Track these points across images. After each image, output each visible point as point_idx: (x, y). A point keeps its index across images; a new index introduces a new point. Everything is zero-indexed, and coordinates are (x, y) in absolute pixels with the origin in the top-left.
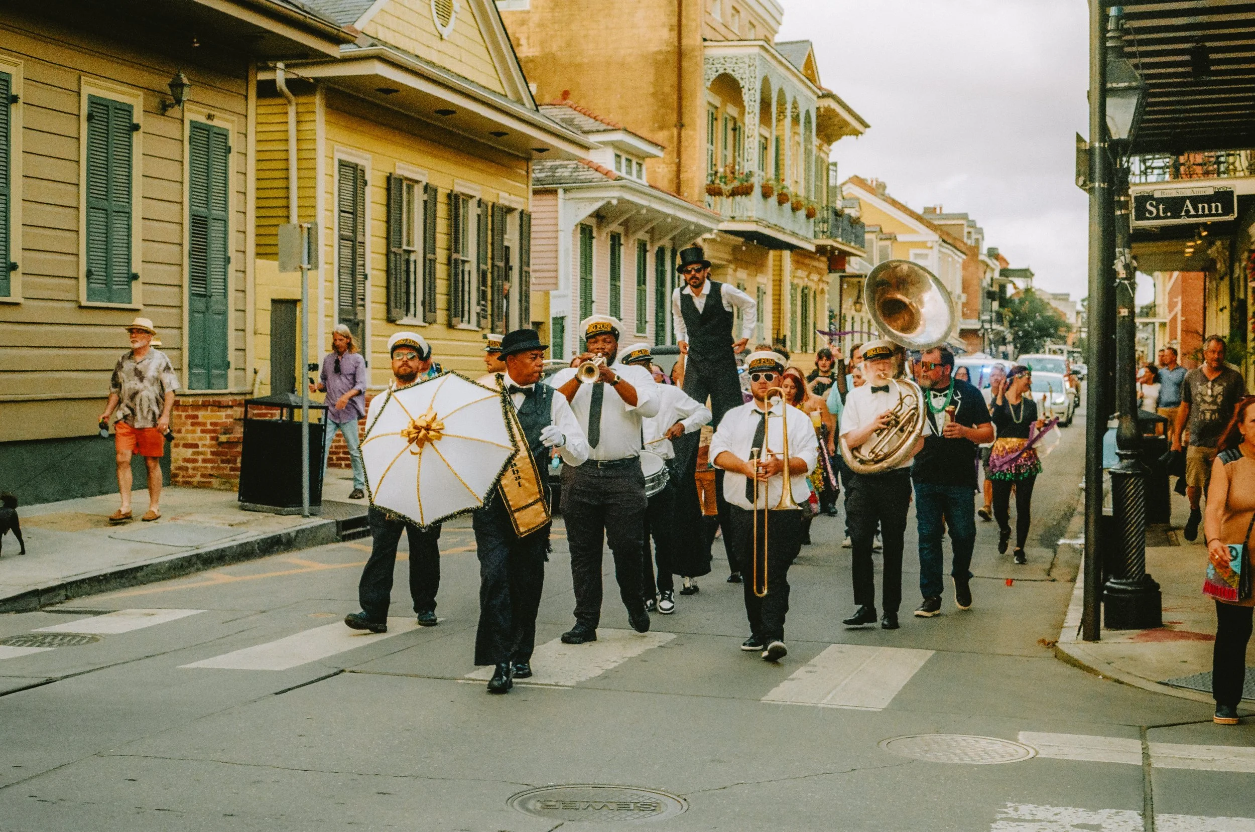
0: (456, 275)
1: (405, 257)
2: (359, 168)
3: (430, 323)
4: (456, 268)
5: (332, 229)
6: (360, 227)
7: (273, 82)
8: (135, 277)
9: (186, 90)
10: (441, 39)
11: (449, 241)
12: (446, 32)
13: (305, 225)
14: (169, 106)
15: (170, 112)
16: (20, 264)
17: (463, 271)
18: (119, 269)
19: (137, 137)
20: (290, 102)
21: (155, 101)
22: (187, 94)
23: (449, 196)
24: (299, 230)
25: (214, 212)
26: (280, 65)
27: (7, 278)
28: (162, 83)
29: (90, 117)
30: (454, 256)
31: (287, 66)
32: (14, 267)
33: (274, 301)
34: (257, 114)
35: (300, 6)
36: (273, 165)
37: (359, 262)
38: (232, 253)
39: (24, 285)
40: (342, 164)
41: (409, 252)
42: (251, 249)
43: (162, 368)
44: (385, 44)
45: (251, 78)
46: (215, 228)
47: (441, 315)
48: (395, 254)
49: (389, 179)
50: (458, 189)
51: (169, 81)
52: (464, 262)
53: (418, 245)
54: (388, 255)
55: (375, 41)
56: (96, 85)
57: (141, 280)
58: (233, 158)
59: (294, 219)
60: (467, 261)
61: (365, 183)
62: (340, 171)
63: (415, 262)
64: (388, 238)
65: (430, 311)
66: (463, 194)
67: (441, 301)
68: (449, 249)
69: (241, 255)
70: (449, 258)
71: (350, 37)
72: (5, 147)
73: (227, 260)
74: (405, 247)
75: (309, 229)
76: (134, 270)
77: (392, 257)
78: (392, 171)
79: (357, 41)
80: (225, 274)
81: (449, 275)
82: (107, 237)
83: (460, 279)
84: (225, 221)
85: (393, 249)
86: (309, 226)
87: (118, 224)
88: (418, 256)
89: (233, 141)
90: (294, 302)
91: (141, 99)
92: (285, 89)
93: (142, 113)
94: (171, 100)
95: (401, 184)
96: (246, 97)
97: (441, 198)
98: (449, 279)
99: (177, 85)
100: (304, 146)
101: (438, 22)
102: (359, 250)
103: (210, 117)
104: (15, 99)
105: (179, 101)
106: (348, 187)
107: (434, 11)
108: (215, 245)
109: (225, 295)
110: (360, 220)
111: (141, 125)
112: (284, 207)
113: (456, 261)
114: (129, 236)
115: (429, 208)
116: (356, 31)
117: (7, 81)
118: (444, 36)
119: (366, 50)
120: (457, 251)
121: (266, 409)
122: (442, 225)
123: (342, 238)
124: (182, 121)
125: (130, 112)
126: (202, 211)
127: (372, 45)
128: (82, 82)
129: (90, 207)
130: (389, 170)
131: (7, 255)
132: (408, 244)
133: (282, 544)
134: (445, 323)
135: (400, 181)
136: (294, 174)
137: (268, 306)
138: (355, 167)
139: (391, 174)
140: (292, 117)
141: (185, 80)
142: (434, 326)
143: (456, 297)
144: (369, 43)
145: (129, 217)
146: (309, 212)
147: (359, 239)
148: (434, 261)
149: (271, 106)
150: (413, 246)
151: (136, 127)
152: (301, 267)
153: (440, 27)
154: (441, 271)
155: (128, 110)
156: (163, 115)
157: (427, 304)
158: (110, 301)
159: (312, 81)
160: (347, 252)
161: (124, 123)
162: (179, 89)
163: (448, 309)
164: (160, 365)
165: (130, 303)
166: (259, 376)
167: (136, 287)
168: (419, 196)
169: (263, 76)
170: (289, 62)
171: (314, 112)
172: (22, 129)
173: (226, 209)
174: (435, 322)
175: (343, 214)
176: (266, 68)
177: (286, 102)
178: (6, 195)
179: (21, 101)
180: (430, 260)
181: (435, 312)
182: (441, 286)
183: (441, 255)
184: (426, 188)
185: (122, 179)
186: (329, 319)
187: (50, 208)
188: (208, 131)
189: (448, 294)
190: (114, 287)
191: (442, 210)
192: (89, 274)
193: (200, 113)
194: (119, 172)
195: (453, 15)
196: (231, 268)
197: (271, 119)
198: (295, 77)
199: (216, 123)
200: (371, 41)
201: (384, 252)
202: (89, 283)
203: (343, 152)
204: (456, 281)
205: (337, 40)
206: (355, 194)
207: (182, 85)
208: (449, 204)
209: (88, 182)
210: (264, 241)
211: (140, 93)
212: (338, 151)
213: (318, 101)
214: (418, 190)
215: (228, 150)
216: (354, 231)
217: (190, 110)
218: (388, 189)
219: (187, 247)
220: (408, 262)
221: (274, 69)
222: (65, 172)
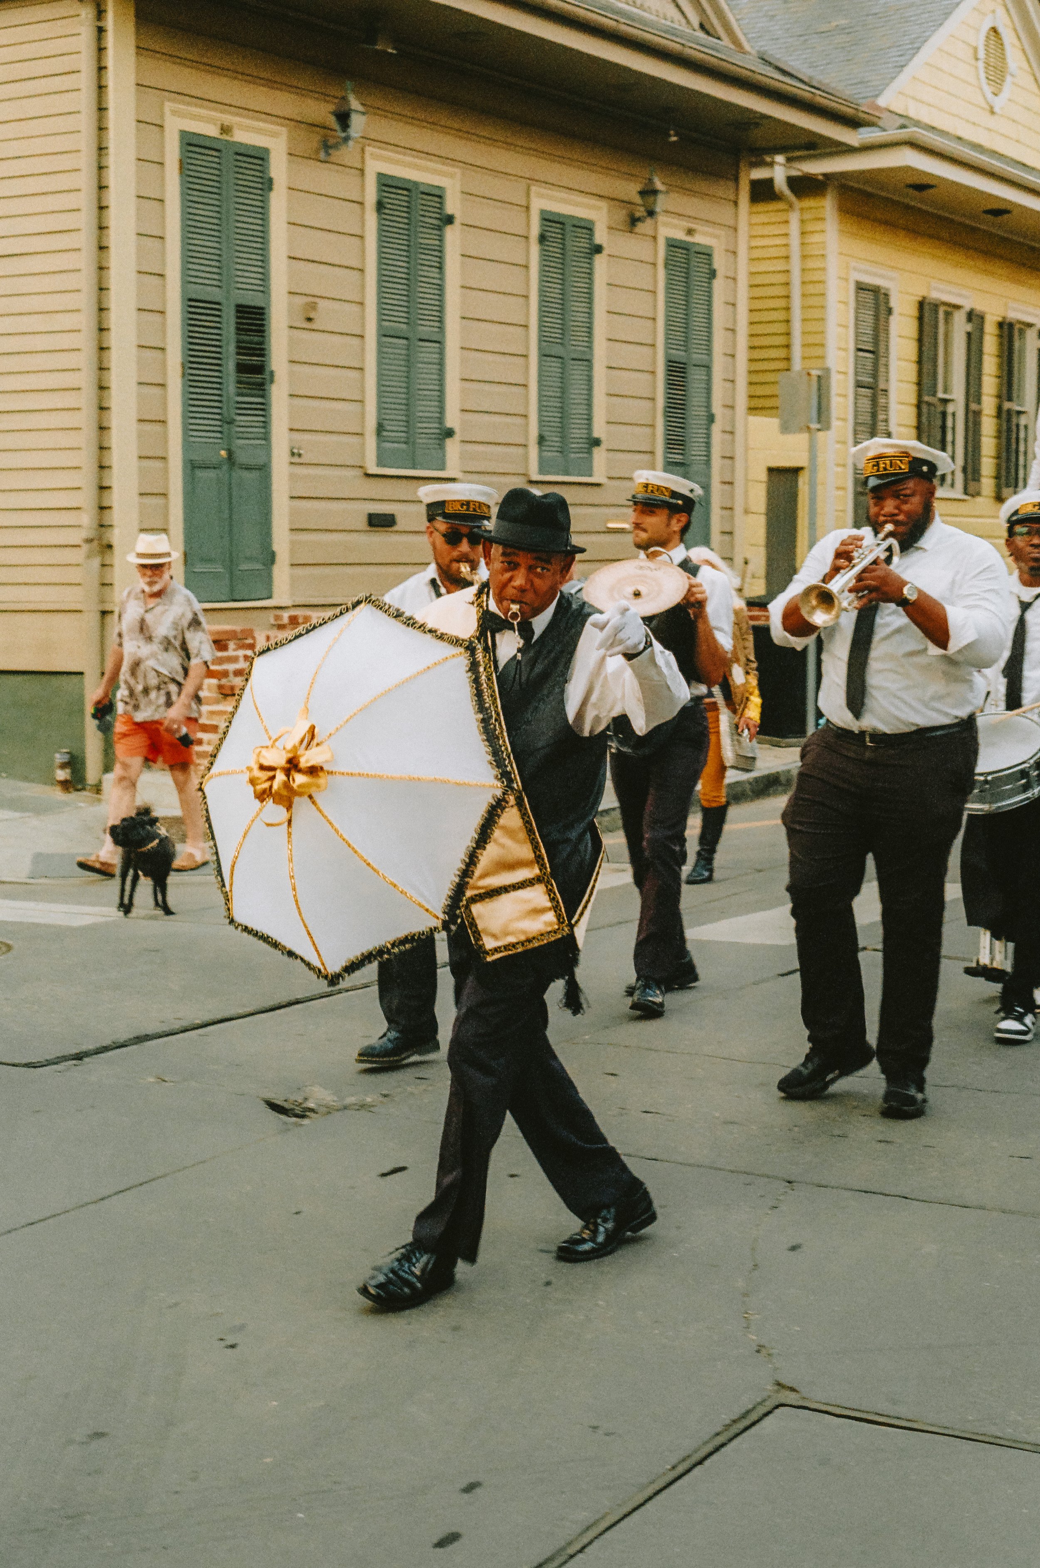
0: (1009, 430)
1: (940, 409)
2: (883, 291)
3: (973, 496)
4: (1009, 420)
5: (845, 373)
6: (882, 369)
7: (770, 182)
8: (597, 442)
9: (661, 198)
10: (992, 112)
11: (1000, 385)
12: (999, 103)
13: (814, 373)
14: (639, 219)
15: (641, 227)
16: (457, 430)
17: (1018, 426)
18: (577, 432)
19: (600, 262)
20: (791, 206)
21: (622, 215)
22: (661, 203)
23: (1001, 325)
24: (806, 377)
25: (695, 356)
26: (780, 159)
27: (442, 447)
28: (631, 190)
29: (542, 238)
30: (1007, 405)
31: (789, 160)
32: (450, 433)
33: (771, 470)
34: (751, 225)
35: (806, 80)
36: (770, 291)
37: (881, 417)
38: (717, 409)
39: (463, 456)
40: (861, 287)
41: (945, 401)
42: (742, 402)
43: (185, 623)
44: (917, 123)
45: (742, 175)
46: (696, 376)
47: (987, 484)
48: (929, 404)
49: (921, 305)
50: (1013, 315)
51: (639, 187)
52: (1019, 413)
53: (958, 393)
54: (919, 406)
55: (906, 121)
56: (550, 198)
57: (604, 446)
58: (718, 285)
59: (797, 364)
60: (1023, 412)
61: (890, 311)
62: (857, 297)
63: (954, 414)
64: (919, 384)
65: (974, 480)
66: (1020, 322)
67: (987, 466)
68: (999, 396)
69: (728, 412)
70: (999, 409)
71: (871, 118)
72: (438, 282)
73: (711, 418)
74: (941, 395)
75: (819, 377)
76: (596, 434)
77: (925, 409)
78: (925, 294)
79: (881, 123)
80: (708, 436)
81: (999, 431)
82: (563, 393)
83: (1014, 436)
84: (708, 367)
85: (926, 398)
86: (819, 373)
87: (576, 372)
88: (957, 408)
89: (719, 262)
90: (796, 471)
91: (605, 210)
92: (787, 192)
93: (606, 230)
94: (640, 212)
95: (936, 312)
96: (736, 203)
97: (990, 328)
98: (998, 437)
99: (648, 192)
100: (811, 264)
101: (988, 90)
102: (882, 401)
103: (690, 232)
104: (450, 220)
105: (651, 213)
106: (868, 318)
107: (983, 75)
108: (696, 400)
109: (708, 463)
110: (882, 361)
111: (605, 245)
112: (783, 346)
113: (1009, 411)
114: (590, 389)
115: (974, 342)
116: (878, 108)
117: (440, 197)
118: (996, 109)
119: (893, 134)
120: (1010, 399)
121: (759, 611)
122: (990, 365)
123: (859, 385)
124: (655, 238)
125: (590, 229)
126: (679, 355)
127: (903, 127)
128: (532, 195)
129: (544, 355)
130: (924, 293)
131: (441, 419)
132: (945, 391)
133: (781, 785)
134: (993, 494)
135: (935, 306)
136: (796, 302)
137: (763, 476)
138: (875, 291)
139: (924, 298)
140: (794, 228)
141: (659, 185)
142: (979, 499)
143: (1008, 460)
144: (898, 124)
145: (590, 367)
146: (817, 351)
147: (882, 386)
148: (978, 414)
149: (767, 212)
150: (951, 393)
151: (598, 249)
152: (808, 428)
153: (990, 96)
154: (988, 426)
155: (588, 228)
156: (631, 232)
157: (969, 470)
158: (567, 473)
159: (820, 177)
160: (865, 404)
161: (584, 244)
162: (652, 198)
163: (997, 477)
164: (183, 615)
165: (591, 475)
166: (751, 567)
167: (599, 455)
168: (960, 327)
169: (758, 174)
170: (790, 155)
171: (822, 219)
172: (460, 257)
173: (709, 352)
174: (978, 494)
175: (861, 354)
176: (762, 164)
177: (786, 207)
178: (439, 342)
179: (457, 222)
180: (974, 412)
181: (978, 480)
182: (988, 445)
183: (988, 405)
184: (971, 316)
185: (582, 317)
186: (841, 493)
187: (490, 357)
188: (687, 250)
189: (998, 457)
190: (573, 455)
191: (990, 344)
192: (541, 440)
193: (675, 227)
194: (577, 307)
195: (1009, 79)
196: (716, 428)
197: (768, 230)
198: (799, 173)
199: (698, 239)
200: (902, 121)
201: (914, 401)
202: (541, 451)
203: (860, 271)
204: (1009, 440)
205: (853, 123)
206: (876, 329)
207: (655, 192)
208: (1000, 336)
209: (540, 321)
210: (759, 391)
211: (603, 205)
212: (855, 269)
213: (827, 205)
214: (959, 318)
215: (713, 274)
216: (875, 375)
217: (666, 224)
218: (921, 319)
219: (661, 402)
220: (944, 414)
221: (771, 164)
222: (510, 310)
